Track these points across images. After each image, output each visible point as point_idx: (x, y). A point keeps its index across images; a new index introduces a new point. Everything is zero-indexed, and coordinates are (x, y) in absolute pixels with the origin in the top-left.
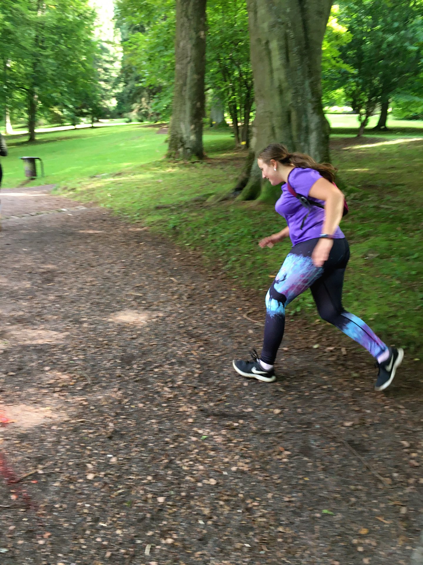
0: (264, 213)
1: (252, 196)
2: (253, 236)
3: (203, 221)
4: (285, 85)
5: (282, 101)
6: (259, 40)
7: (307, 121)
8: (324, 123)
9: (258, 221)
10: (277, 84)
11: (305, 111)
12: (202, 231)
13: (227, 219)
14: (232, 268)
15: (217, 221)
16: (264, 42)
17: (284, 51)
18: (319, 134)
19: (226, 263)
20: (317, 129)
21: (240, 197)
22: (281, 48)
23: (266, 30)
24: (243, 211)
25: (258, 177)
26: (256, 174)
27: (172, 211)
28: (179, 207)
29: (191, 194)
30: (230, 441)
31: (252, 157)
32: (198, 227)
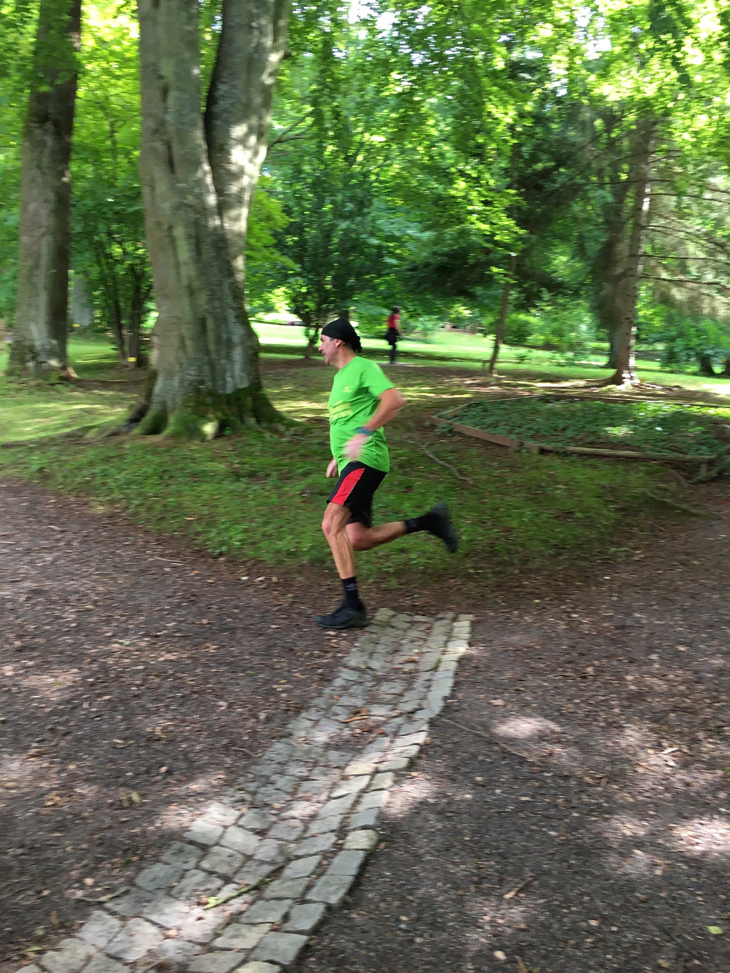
0: (175, 450)
1: (155, 429)
2: (161, 477)
3: (85, 460)
4: (196, 284)
5: (193, 305)
6: (159, 224)
7: (228, 332)
8: (252, 335)
9: (167, 458)
10: (185, 282)
11: (225, 320)
12: (85, 472)
13: (121, 457)
14: (136, 514)
15: (107, 459)
16: (166, 227)
17: (193, 241)
18: (245, 350)
19: (127, 508)
20: (242, 343)
21: (137, 430)
22: (189, 236)
23: (168, 212)
24: (143, 447)
25: (163, 403)
26: (161, 399)
27: (31, 450)
28: (42, 445)
29: (56, 429)
30: (155, 644)
31: (153, 376)
32: (79, 468)
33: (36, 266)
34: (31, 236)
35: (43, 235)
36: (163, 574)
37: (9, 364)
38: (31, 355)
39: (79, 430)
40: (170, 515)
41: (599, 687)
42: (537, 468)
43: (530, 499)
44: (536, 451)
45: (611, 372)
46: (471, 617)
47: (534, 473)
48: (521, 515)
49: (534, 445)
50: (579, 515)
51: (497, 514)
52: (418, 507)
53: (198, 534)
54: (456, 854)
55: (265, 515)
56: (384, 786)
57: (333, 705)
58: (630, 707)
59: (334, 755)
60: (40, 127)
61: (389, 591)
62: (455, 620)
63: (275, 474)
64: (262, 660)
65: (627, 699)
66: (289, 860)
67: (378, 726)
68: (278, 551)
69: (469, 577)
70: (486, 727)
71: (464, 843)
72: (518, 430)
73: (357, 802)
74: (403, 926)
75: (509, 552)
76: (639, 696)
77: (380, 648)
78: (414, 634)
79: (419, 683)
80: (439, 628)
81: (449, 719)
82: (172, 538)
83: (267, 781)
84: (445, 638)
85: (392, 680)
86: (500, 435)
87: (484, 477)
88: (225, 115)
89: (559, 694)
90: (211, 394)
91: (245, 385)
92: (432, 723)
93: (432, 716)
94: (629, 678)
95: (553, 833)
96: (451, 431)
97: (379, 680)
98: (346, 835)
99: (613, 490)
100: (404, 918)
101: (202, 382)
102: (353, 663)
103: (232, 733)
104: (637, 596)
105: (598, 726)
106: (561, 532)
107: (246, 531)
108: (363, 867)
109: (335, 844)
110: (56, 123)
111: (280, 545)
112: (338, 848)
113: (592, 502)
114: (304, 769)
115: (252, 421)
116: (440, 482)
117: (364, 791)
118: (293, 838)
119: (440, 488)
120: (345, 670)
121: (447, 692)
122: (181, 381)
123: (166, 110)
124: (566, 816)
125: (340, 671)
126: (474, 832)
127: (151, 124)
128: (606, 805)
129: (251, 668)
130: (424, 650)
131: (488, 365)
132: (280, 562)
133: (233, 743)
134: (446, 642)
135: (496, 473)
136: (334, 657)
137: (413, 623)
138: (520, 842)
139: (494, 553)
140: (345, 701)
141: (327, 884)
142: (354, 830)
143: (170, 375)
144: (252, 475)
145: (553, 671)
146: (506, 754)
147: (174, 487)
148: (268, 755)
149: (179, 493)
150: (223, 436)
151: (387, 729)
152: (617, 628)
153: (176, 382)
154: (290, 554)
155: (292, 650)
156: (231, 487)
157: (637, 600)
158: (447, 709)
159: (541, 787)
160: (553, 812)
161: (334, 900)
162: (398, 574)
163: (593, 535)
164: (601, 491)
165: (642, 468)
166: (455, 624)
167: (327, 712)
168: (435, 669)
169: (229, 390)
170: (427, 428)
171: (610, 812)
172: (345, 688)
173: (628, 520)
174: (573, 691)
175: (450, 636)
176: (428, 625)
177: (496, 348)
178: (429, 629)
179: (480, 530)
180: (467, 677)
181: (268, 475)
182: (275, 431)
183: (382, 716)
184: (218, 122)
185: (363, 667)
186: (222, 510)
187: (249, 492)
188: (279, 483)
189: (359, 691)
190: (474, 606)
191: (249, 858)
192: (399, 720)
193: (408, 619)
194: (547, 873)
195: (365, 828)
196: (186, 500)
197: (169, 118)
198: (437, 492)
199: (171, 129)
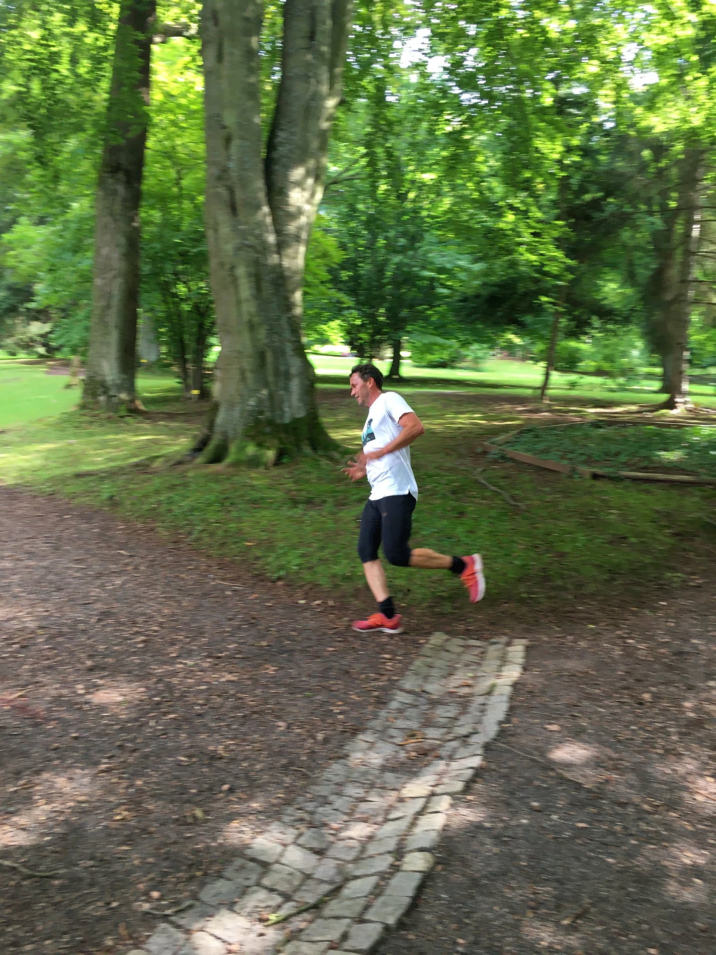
0: (235, 478)
1: (217, 458)
2: (223, 504)
3: (152, 488)
4: (256, 319)
5: (254, 340)
6: (222, 264)
7: (286, 365)
8: (308, 366)
9: (227, 486)
10: (246, 318)
11: (283, 353)
12: (152, 500)
13: (185, 485)
14: (198, 540)
15: (172, 487)
16: (228, 266)
17: (253, 279)
18: (302, 381)
19: (190, 533)
20: (299, 374)
21: (200, 459)
22: (250, 275)
23: (231, 254)
24: (206, 476)
25: (225, 433)
26: (223, 429)
27: (102, 479)
28: (112, 474)
29: (125, 459)
30: (217, 665)
31: (216, 407)
32: (146, 496)
33: (108, 307)
34: (103, 279)
35: (115, 277)
36: (224, 598)
37: (83, 398)
38: (102, 390)
39: (147, 459)
40: (230, 540)
41: (657, 714)
42: (590, 493)
43: (584, 524)
44: (588, 477)
45: (664, 397)
46: (524, 641)
47: (587, 499)
48: (575, 540)
49: (586, 470)
50: (633, 540)
51: (550, 538)
52: (471, 532)
53: (257, 558)
54: (513, 878)
55: (320, 540)
56: (439, 809)
57: (389, 727)
58: (689, 734)
59: (389, 776)
60: (112, 177)
61: (442, 615)
62: (509, 644)
63: (331, 500)
64: (318, 682)
65: (686, 726)
66: (347, 880)
67: (433, 750)
68: (334, 576)
69: (522, 601)
70: (543, 752)
71: (520, 868)
72: (571, 456)
73: (413, 824)
74: (460, 949)
75: (562, 577)
76: (698, 724)
77: (434, 672)
78: (467, 658)
79: (474, 707)
80: (493, 651)
81: (504, 743)
82: (233, 562)
83: (325, 802)
84: (498, 662)
85: (446, 704)
86: (552, 461)
87: (537, 503)
88: (285, 160)
89: (616, 720)
90: (270, 423)
91: (301, 414)
92: (487, 747)
93: (487, 740)
94: (687, 704)
95: (610, 860)
96: (503, 457)
97: (435, 703)
98: (402, 857)
99: (667, 515)
100: (461, 941)
101: (261, 413)
102: (408, 686)
103: (291, 753)
104: (695, 622)
105: (657, 753)
106: (615, 556)
107: (303, 556)
108: (421, 888)
109: (392, 866)
110: (127, 173)
111: (337, 569)
112: (395, 869)
113: (647, 527)
114: (361, 791)
115: (307, 450)
116: (493, 508)
117: (421, 813)
118: (350, 858)
119: (493, 513)
120: (399, 693)
121: (501, 716)
122: (242, 412)
123: (229, 158)
124: (623, 843)
125: (396, 695)
126: (531, 857)
127: (215, 171)
128: (665, 833)
129: (308, 690)
130: (479, 674)
131: (539, 391)
132: (336, 586)
133: (291, 763)
134: (501, 666)
135: (549, 498)
136: (389, 680)
137: (468, 647)
138: (577, 869)
139: (547, 578)
140: (401, 723)
141: (385, 904)
142: (411, 851)
143: (231, 405)
144: (309, 502)
145: (610, 697)
146: (562, 780)
147: (234, 514)
148: (327, 775)
149: (239, 520)
150: (282, 463)
151: (443, 752)
152: (675, 654)
153: (236, 413)
154: (346, 578)
155: (348, 672)
156: (289, 513)
157: (696, 626)
158: (502, 733)
159: (599, 814)
160: (610, 839)
161: (391, 921)
162: (452, 598)
163: (648, 560)
164: (655, 515)
165: (698, 493)
166: (510, 649)
167: (383, 734)
168: (489, 693)
169: (287, 420)
170: (479, 454)
171: (669, 840)
172: (400, 711)
173: (685, 545)
174: (629, 718)
175: (504, 660)
176: (482, 650)
177: (547, 375)
178: (483, 653)
179: (533, 555)
180: (522, 701)
181: (324, 502)
182: (331, 459)
183: (437, 739)
184: (277, 167)
185: (417, 690)
186: (280, 535)
187: (306, 518)
188: (335, 510)
189: (414, 715)
190: (528, 631)
191: (308, 877)
192: (454, 744)
193: (461, 642)
194: (605, 900)
195: (421, 850)
196: (246, 526)
197: (231, 165)
198: (490, 517)
199: (234, 174)
